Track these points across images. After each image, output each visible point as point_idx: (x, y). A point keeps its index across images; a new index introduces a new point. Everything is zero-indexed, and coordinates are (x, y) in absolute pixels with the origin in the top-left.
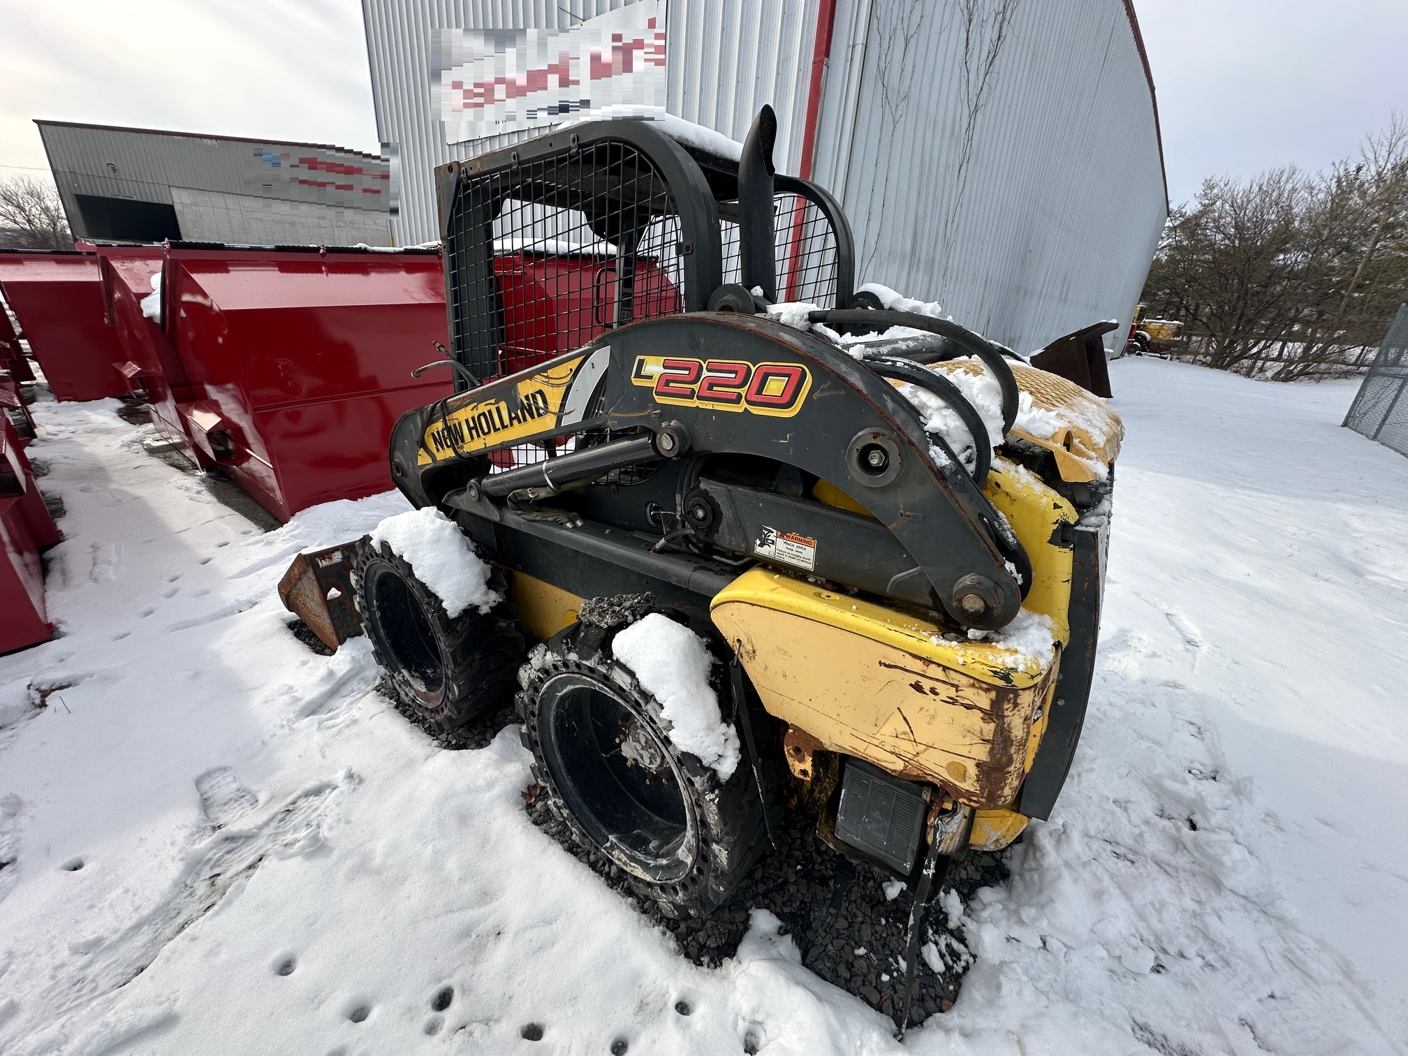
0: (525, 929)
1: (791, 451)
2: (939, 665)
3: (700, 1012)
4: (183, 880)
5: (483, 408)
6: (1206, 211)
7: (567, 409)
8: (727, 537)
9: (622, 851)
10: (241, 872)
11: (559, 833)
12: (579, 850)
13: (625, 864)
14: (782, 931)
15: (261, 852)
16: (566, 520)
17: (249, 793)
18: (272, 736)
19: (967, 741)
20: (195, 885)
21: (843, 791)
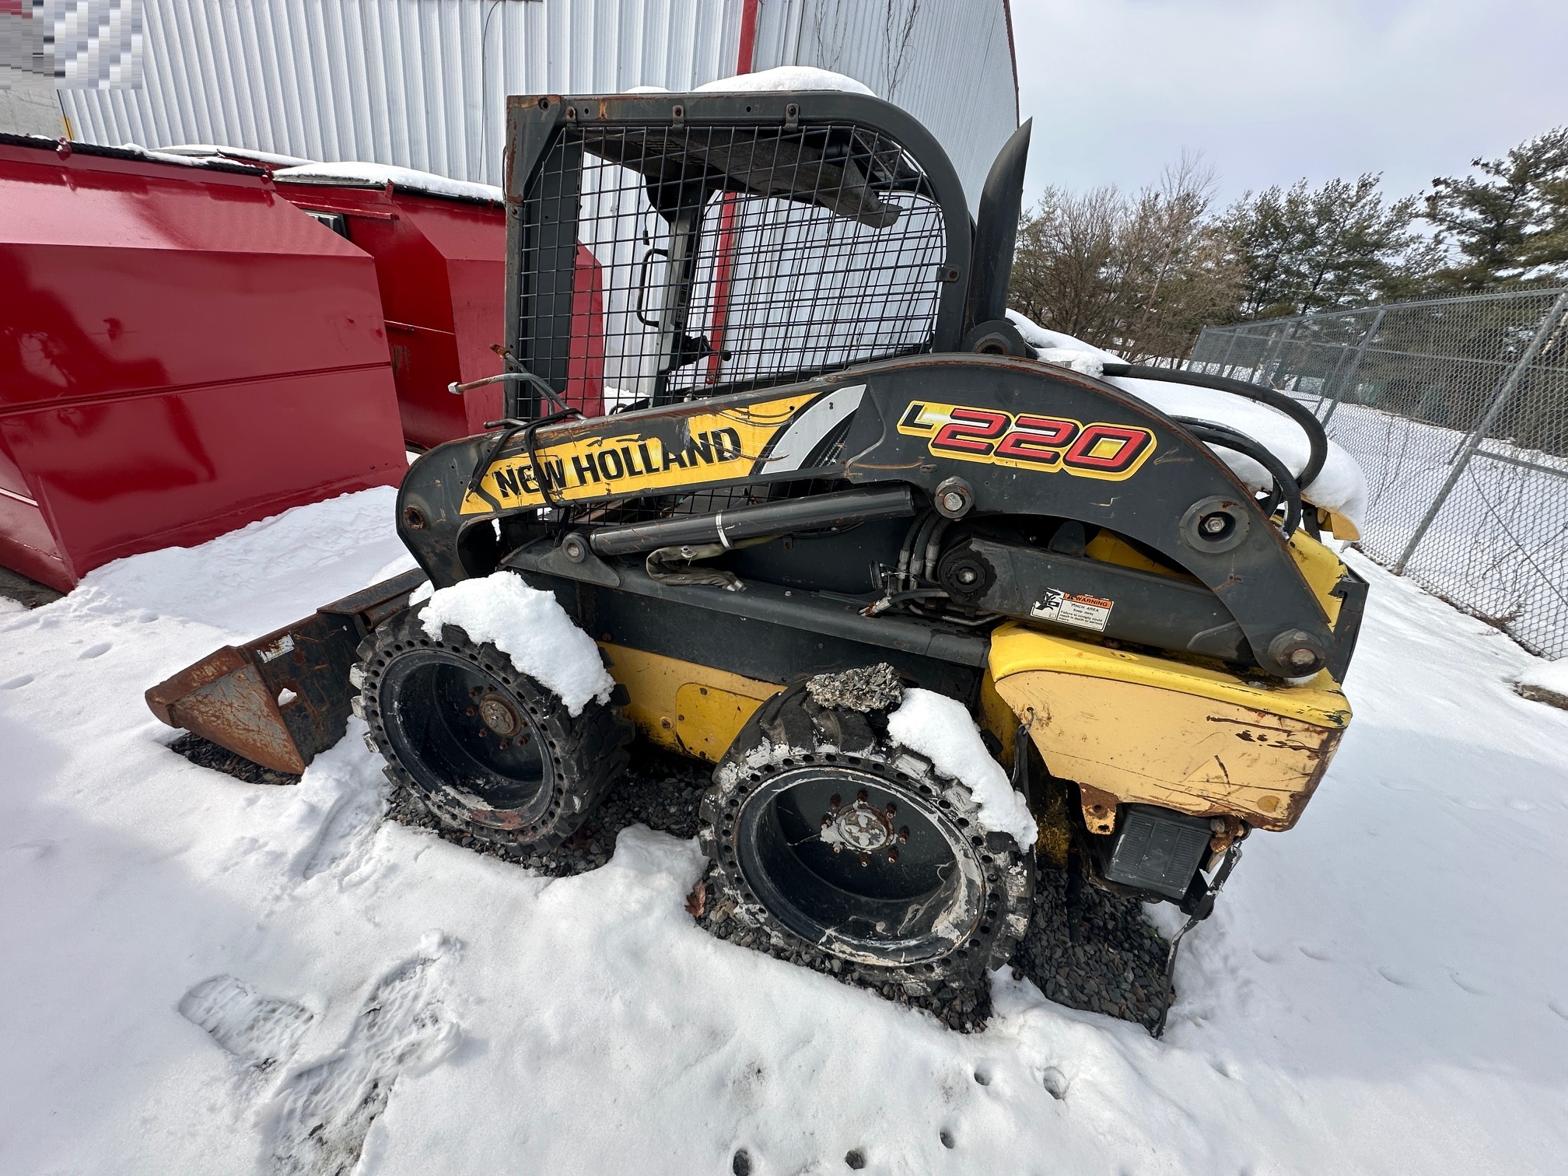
0: (786, 1057)
1: (1113, 515)
2: (1275, 715)
3: (999, 1077)
4: (270, 1152)
5: (610, 444)
6: (1049, 217)
7: (774, 454)
8: (998, 601)
9: (844, 942)
10: (356, 1112)
11: (754, 941)
12: (787, 954)
13: (851, 955)
14: (1017, 976)
15: (370, 1077)
16: (726, 582)
17: (282, 1002)
18: (268, 916)
19: (1287, 777)
20: (293, 1152)
21: (1123, 837)
